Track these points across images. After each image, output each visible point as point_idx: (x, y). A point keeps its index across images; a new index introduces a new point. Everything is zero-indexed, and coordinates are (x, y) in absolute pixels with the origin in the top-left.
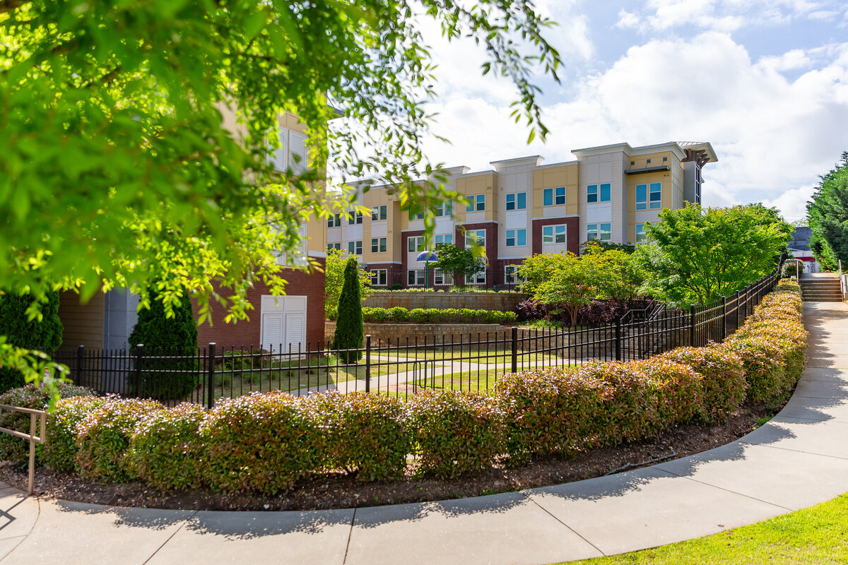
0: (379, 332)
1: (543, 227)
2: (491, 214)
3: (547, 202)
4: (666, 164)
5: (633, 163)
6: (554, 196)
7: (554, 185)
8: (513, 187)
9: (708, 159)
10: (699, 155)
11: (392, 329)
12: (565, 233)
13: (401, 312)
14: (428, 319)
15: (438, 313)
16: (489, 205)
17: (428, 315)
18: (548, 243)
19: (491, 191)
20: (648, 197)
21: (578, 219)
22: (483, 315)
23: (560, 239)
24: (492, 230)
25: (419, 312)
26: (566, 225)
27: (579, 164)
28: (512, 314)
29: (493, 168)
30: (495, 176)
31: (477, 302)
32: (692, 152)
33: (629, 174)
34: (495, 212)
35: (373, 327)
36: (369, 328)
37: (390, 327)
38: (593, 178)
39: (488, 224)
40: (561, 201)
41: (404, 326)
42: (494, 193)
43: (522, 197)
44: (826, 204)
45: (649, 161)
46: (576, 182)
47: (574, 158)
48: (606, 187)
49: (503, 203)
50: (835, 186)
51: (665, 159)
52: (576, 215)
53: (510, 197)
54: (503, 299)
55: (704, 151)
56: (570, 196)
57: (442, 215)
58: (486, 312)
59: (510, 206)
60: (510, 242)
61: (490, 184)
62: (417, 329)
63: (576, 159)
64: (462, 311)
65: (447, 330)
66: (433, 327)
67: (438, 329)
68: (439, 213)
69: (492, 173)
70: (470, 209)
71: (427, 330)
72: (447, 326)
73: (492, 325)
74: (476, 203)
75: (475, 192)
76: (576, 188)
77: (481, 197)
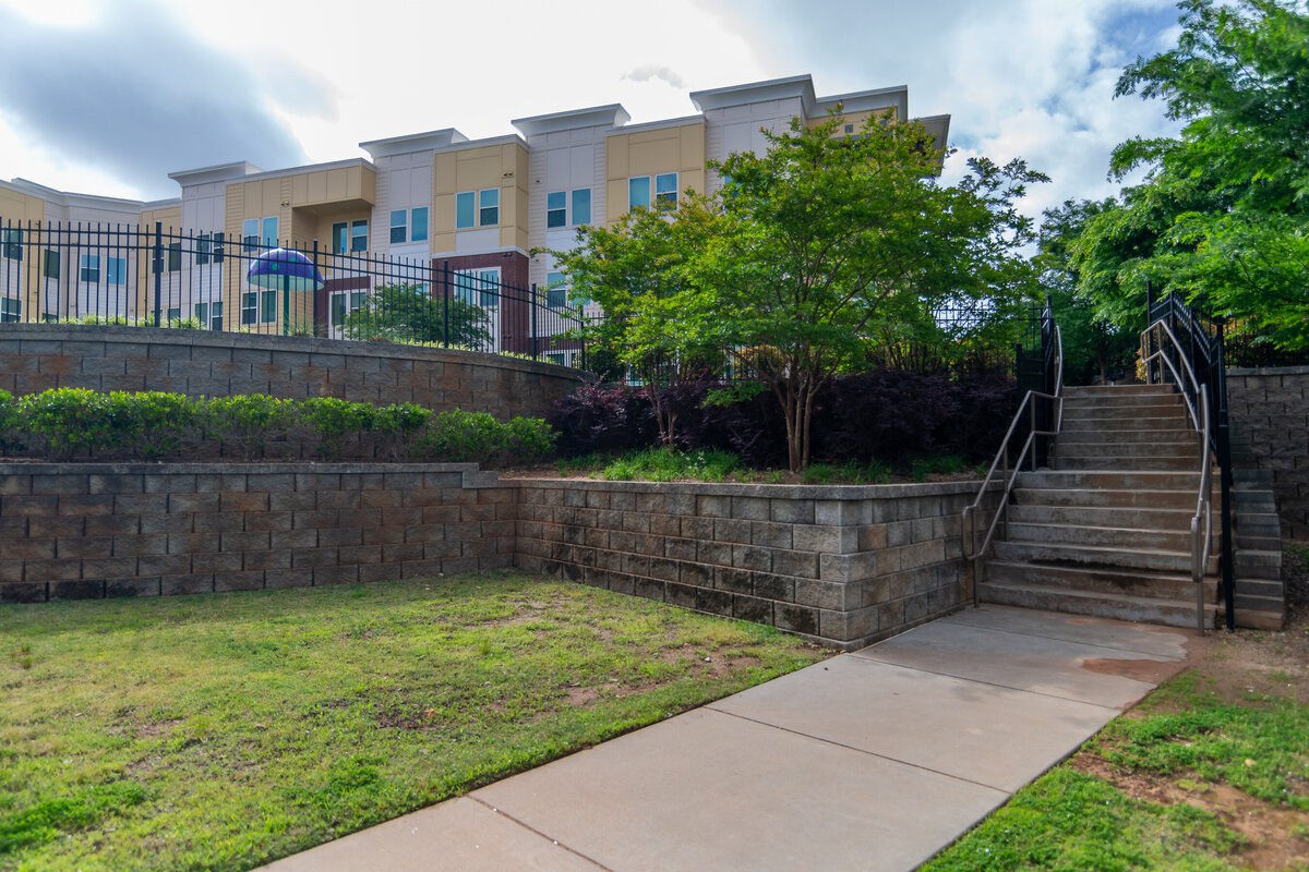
2: (512, 232)
6: (654, 193)
7: (651, 170)
8: (565, 172)
16: (507, 215)
17: (116, 420)
19: (512, 181)
22: (410, 423)
24: (516, 268)
27: (705, 125)
28: (536, 426)
29: (513, 130)
30: (522, 150)
34: (523, 229)
39: (506, 255)
42: (519, 187)
43: (582, 197)
45: (849, 129)
46: (700, 163)
49: (540, 210)
53: (558, 198)
57: (404, 240)
59: (556, 219)
60: (556, 300)
61: (512, 166)
62: (10, 487)
63: (701, 113)
65: (203, 489)
66: (113, 480)
67: (144, 487)
68: (398, 235)
69: (515, 140)
70: (464, 221)
71: (75, 491)
72: (201, 471)
73: (443, 466)
74: (478, 207)
75: (476, 184)
76: (701, 174)
77: (489, 195)
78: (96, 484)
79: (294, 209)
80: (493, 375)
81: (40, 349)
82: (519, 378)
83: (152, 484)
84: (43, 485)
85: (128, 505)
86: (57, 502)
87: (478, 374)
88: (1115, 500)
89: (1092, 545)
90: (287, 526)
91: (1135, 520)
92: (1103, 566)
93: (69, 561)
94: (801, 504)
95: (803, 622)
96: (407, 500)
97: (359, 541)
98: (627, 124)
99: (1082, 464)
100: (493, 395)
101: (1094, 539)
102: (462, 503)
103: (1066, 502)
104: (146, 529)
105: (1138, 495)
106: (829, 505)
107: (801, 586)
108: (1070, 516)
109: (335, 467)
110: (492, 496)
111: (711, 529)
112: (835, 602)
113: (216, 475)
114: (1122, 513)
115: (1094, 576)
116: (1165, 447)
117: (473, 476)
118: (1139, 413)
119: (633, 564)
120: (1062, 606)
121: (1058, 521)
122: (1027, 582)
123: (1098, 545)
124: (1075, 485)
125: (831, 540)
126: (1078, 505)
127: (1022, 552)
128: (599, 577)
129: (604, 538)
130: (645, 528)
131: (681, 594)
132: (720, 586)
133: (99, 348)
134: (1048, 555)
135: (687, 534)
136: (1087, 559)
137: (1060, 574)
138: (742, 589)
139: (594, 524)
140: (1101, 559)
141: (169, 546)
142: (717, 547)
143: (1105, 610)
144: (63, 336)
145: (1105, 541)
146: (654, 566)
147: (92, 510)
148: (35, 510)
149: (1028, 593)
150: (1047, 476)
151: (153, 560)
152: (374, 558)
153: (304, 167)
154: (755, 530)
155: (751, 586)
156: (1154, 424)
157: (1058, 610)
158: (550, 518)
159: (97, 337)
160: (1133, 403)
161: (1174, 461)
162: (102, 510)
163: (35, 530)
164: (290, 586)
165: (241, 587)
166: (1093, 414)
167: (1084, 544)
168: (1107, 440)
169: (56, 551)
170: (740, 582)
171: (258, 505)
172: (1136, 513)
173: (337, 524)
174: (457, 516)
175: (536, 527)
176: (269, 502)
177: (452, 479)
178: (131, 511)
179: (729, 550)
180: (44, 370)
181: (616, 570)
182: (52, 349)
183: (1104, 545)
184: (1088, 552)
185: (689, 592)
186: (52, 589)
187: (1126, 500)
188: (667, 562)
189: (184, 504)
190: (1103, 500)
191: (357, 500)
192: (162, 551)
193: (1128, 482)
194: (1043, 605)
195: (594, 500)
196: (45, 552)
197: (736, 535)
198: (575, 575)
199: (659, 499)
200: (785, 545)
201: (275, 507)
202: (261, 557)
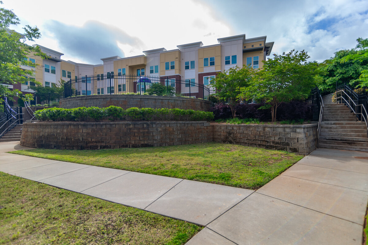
0: (90, 131)
1: (204, 77)
2: (178, 71)
3: (206, 65)
6: (209, 61)
7: (209, 56)
8: (189, 57)
11: (104, 127)
13: (116, 110)
14: (143, 116)
15: (153, 112)
16: (177, 67)
17: (143, 113)
19: (178, 59)
20: (252, 63)
24: (178, 79)
26: (215, 76)
27: (220, 46)
28: (211, 113)
29: (177, 48)
30: (179, 52)
33: (245, 52)
34: (180, 70)
35: (84, 125)
36: (80, 127)
37: (102, 125)
38: (228, 52)
39: (176, 76)
40: (212, 64)
41: (118, 124)
42: (179, 61)
43: (193, 63)
45: (253, 46)
46: (220, 54)
48: (234, 57)
49: (184, 66)
51: (261, 45)
52: (220, 71)
53: (187, 63)
56: (217, 61)
57: (153, 73)
58: (194, 111)
59: (187, 68)
61: (177, 56)
62: (131, 126)
63: (219, 43)
64: (174, 110)
65: (162, 127)
66: (148, 125)
67: (153, 126)
68: (152, 72)
69: (178, 50)
70: (167, 68)
71: (142, 127)
72: (162, 123)
73: (201, 122)
74: (170, 66)
75: (169, 60)
76: (220, 57)
77: (173, 63)
78: (145, 126)
79: (129, 66)
80: (199, 103)
81: (121, 99)
82: (203, 103)
83: (154, 126)
84: (136, 126)
85: (151, 130)
86: (139, 129)
87: (197, 103)
88: (342, 128)
89: (339, 136)
90: (176, 133)
91: (348, 131)
92: (343, 140)
93: (142, 140)
94: (293, 129)
95: (295, 150)
96: (195, 128)
97: (188, 136)
98: (202, 46)
99: (328, 120)
100: (200, 107)
101: (340, 135)
102: (204, 129)
103: (331, 128)
104: (154, 134)
105: (348, 127)
106: (300, 129)
107: (294, 144)
108: (333, 131)
109: (184, 122)
110: (209, 127)
111: (268, 133)
112: (303, 147)
113: (165, 124)
114: (345, 130)
115: (342, 142)
116: (346, 117)
117: (206, 124)
118: (338, 110)
119: (247, 140)
120: (337, 148)
121: (330, 132)
122: (327, 143)
123: (341, 136)
124: (332, 125)
125: (301, 135)
126: (334, 128)
127: (324, 138)
128: (238, 143)
129: (239, 135)
130: (250, 133)
131: (261, 146)
132: (272, 144)
133: (132, 99)
134: (330, 138)
135: (261, 134)
136: (339, 139)
137: (335, 142)
138: (278, 144)
139: (235, 133)
140: (343, 139)
141: (158, 137)
142: (270, 137)
143: (347, 148)
144: (125, 97)
145: (342, 135)
146: (253, 141)
147: (145, 131)
148: (136, 131)
149: (329, 145)
150: (325, 123)
151: (156, 140)
152: (191, 140)
153: (131, 57)
154: (280, 133)
155: (280, 144)
156: (342, 112)
157: (336, 149)
158: (223, 132)
159: (132, 97)
160: (336, 108)
161: (349, 120)
162: (146, 130)
163: (136, 134)
164: (177, 145)
165: (170, 145)
166: (328, 110)
167: (337, 136)
168: (332, 115)
169: (140, 138)
170: (277, 143)
171: (172, 130)
172: (348, 130)
173: (185, 133)
174: (203, 131)
175: (219, 134)
176: (173, 129)
177: (202, 124)
178: (151, 131)
179: (274, 137)
180: (123, 104)
181: (243, 141)
182: (124, 99)
183: (342, 136)
184: (340, 138)
185: (263, 145)
186: (140, 145)
187: (345, 127)
188: (257, 140)
189: (160, 129)
190: (339, 127)
191: (187, 128)
192: (157, 138)
193: (344, 124)
194: (332, 148)
195: (235, 128)
196: (138, 138)
197: (275, 135)
198: (231, 142)
199: (253, 128)
200: (289, 136)
201: (174, 130)
202: (173, 139)
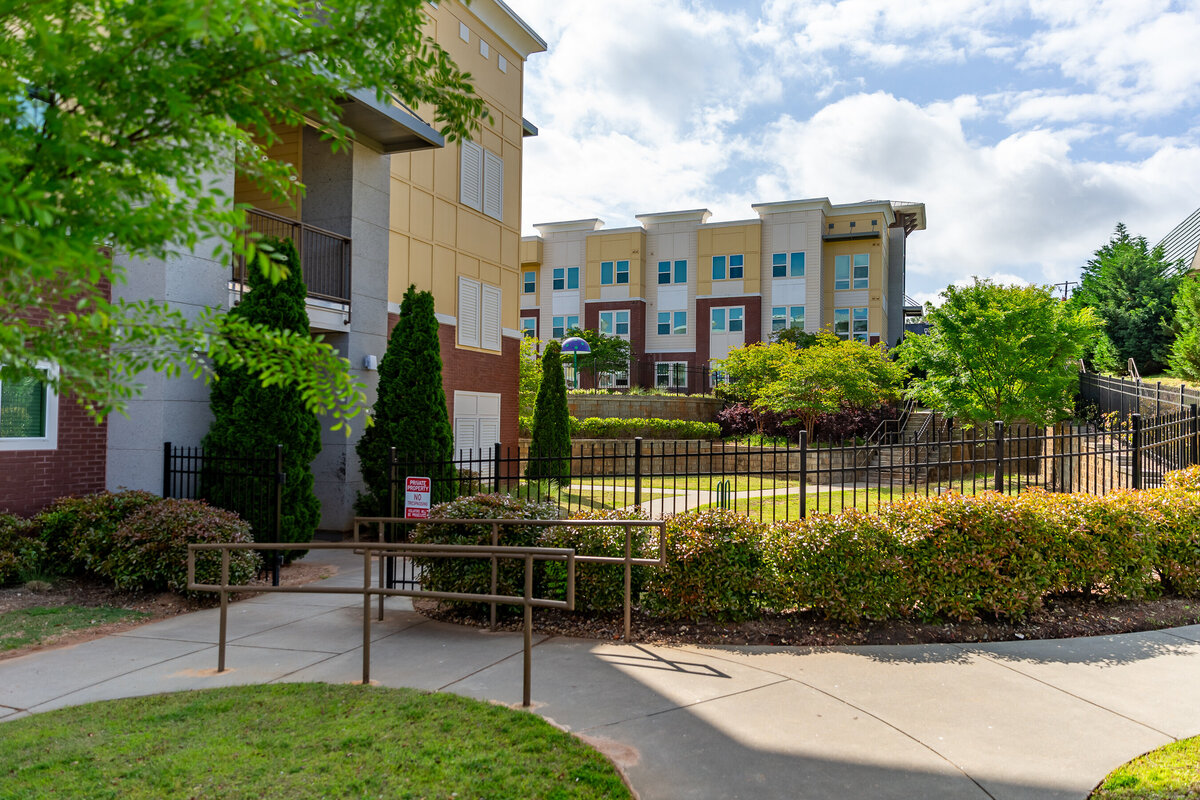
1: (712, 309)
2: (637, 289)
3: (718, 274)
4: (876, 229)
5: (831, 226)
6: (728, 267)
7: (727, 251)
8: (669, 251)
9: (916, 225)
10: (909, 219)
12: (742, 318)
14: (608, 432)
16: (634, 275)
18: (716, 331)
19: (638, 256)
20: (852, 272)
21: (759, 299)
22: (679, 426)
23: (735, 326)
24: (639, 309)
25: (596, 423)
26: (743, 307)
27: (761, 225)
28: (715, 426)
29: (639, 223)
30: (644, 236)
31: (669, 410)
32: (901, 215)
33: (827, 240)
34: (643, 286)
38: (782, 243)
39: (633, 302)
40: (737, 273)
42: (642, 260)
43: (681, 266)
44: (1105, 288)
45: (853, 225)
46: (758, 249)
47: (755, 215)
48: (798, 258)
49: (654, 273)
50: (1118, 266)
51: (874, 223)
52: (758, 295)
53: (664, 266)
54: (698, 405)
55: (915, 214)
56: (749, 267)
57: (563, 288)
58: (684, 423)
59: (664, 279)
60: (664, 329)
61: (637, 246)
62: (596, 446)
63: (759, 217)
64: (653, 422)
68: (558, 285)
69: (639, 229)
70: (606, 280)
73: (696, 441)
74: (615, 272)
75: (614, 256)
76: (758, 256)
77: (623, 265)
100: (694, 415)
109: (668, 441)
164: (660, 475)
